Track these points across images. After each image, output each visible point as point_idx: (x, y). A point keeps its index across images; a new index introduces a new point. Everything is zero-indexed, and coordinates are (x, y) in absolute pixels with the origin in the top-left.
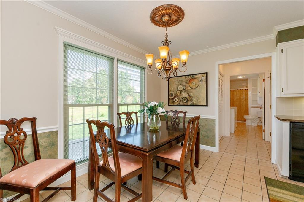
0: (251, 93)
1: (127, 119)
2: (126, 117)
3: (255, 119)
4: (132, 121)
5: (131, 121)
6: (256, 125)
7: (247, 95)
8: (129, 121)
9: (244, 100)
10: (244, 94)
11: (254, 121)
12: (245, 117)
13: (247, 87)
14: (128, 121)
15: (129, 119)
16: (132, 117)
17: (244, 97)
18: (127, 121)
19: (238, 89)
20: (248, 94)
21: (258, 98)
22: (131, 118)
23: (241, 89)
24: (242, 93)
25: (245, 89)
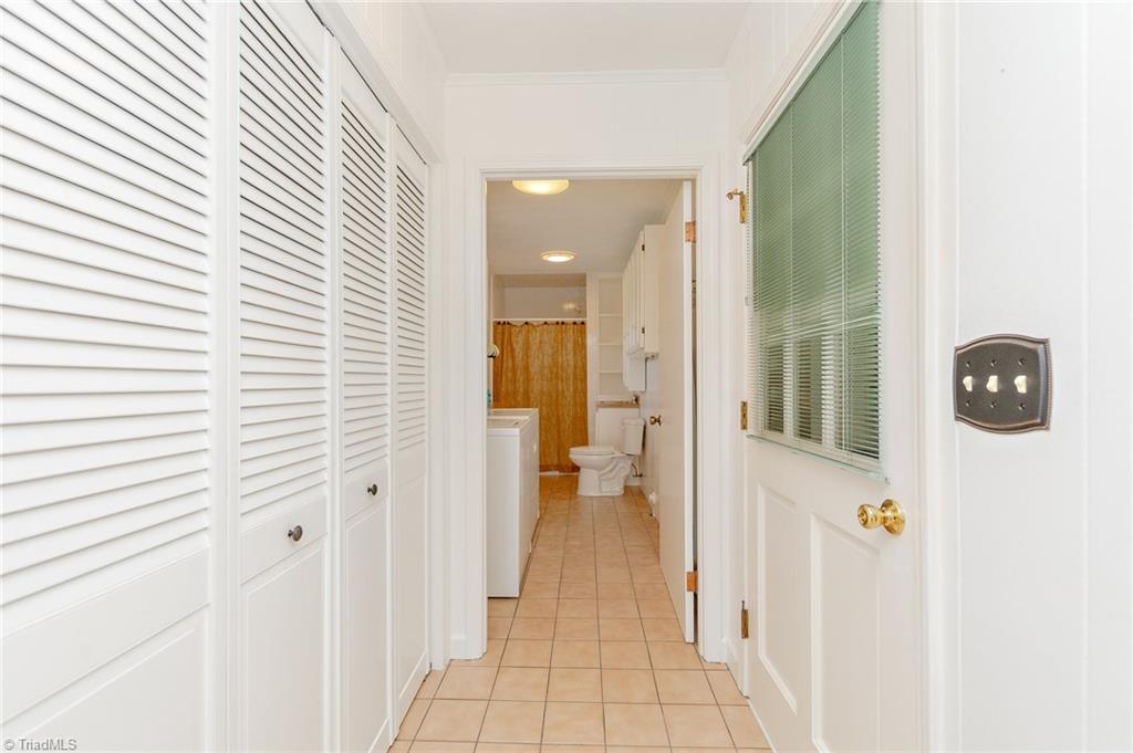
0: (595, 339)
3: (615, 462)
6: (618, 490)
7: (581, 347)
9: (570, 371)
10: (570, 346)
11: (611, 471)
12: (577, 454)
13: (582, 311)
17: (571, 357)
19: (548, 320)
20: (584, 346)
21: (626, 360)
23: (560, 320)
24: (562, 339)
25: (573, 320)
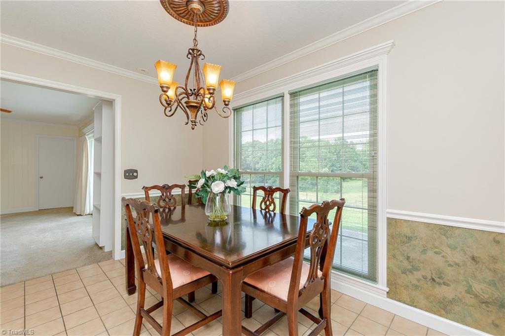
1: (264, 199)
2: (264, 195)
4: (272, 204)
5: (270, 205)
8: (268, 203)
14: (265, 203)
15: (268, 200)
16: (273, 197)
18: (263, 203)
22: (273, 200)
